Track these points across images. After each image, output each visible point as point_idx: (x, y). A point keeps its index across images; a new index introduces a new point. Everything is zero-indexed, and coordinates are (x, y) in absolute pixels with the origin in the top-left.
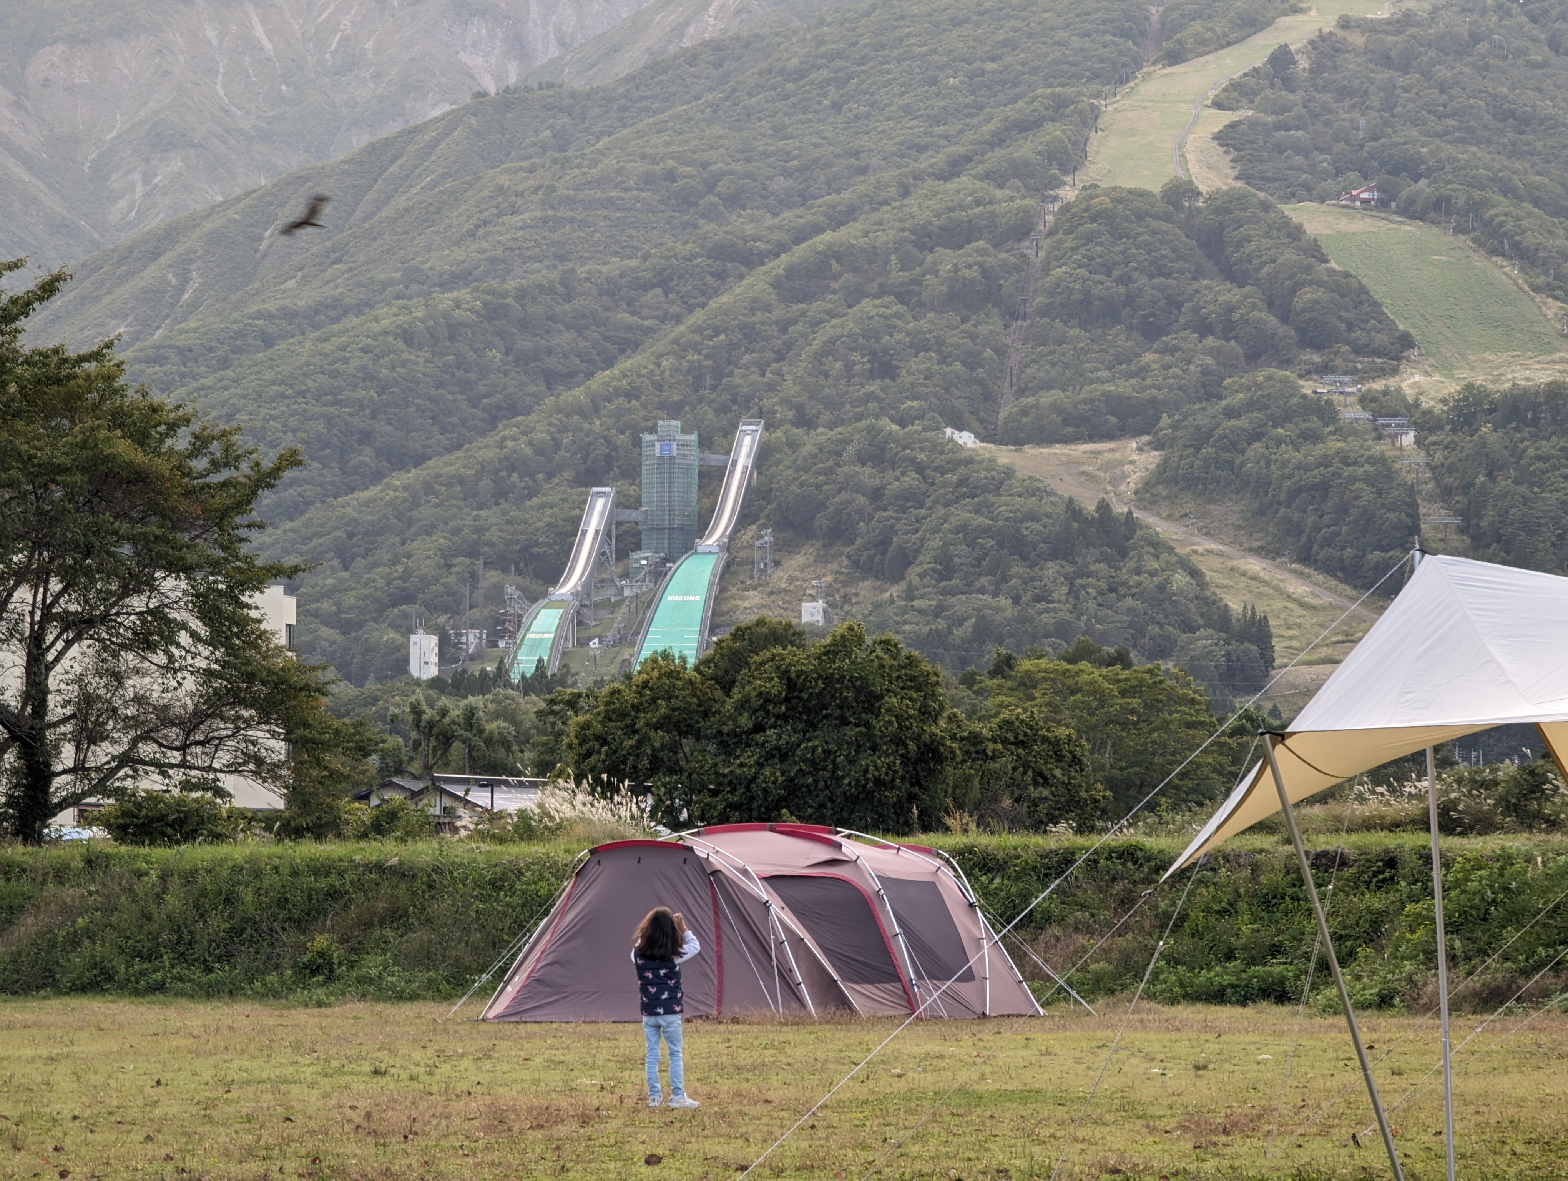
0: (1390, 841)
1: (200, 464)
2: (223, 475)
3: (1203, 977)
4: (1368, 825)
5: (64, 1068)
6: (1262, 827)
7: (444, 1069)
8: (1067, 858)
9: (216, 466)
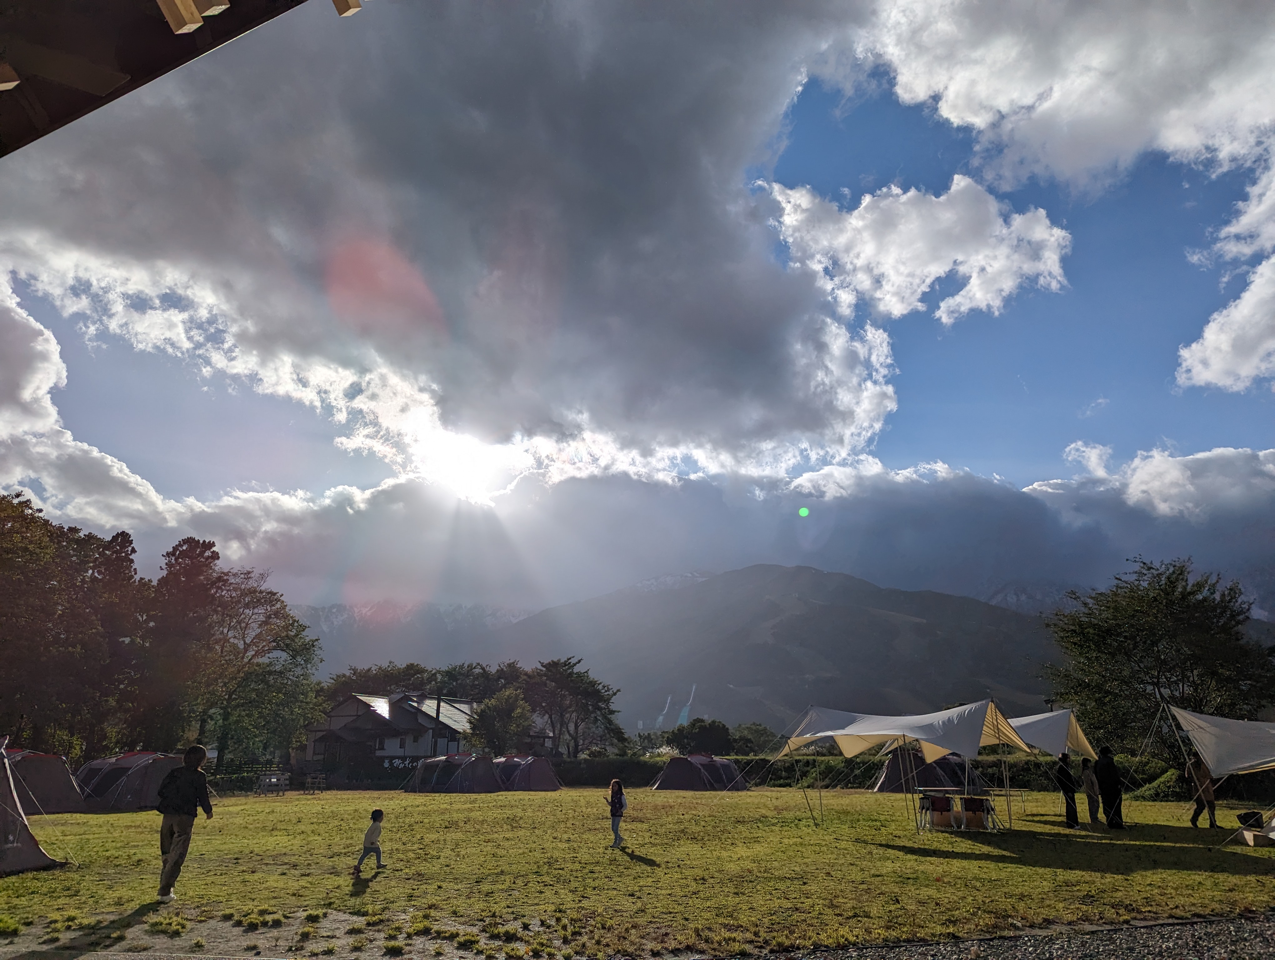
0: (809, 758)
1: (603, 691)
2: (607, 693)
3: (776, 783)
4: (804, 755)
5: (582, 798)
6: (786, 755)
7: (646, 799)
8: (752, 761)
9: (606, 691)
